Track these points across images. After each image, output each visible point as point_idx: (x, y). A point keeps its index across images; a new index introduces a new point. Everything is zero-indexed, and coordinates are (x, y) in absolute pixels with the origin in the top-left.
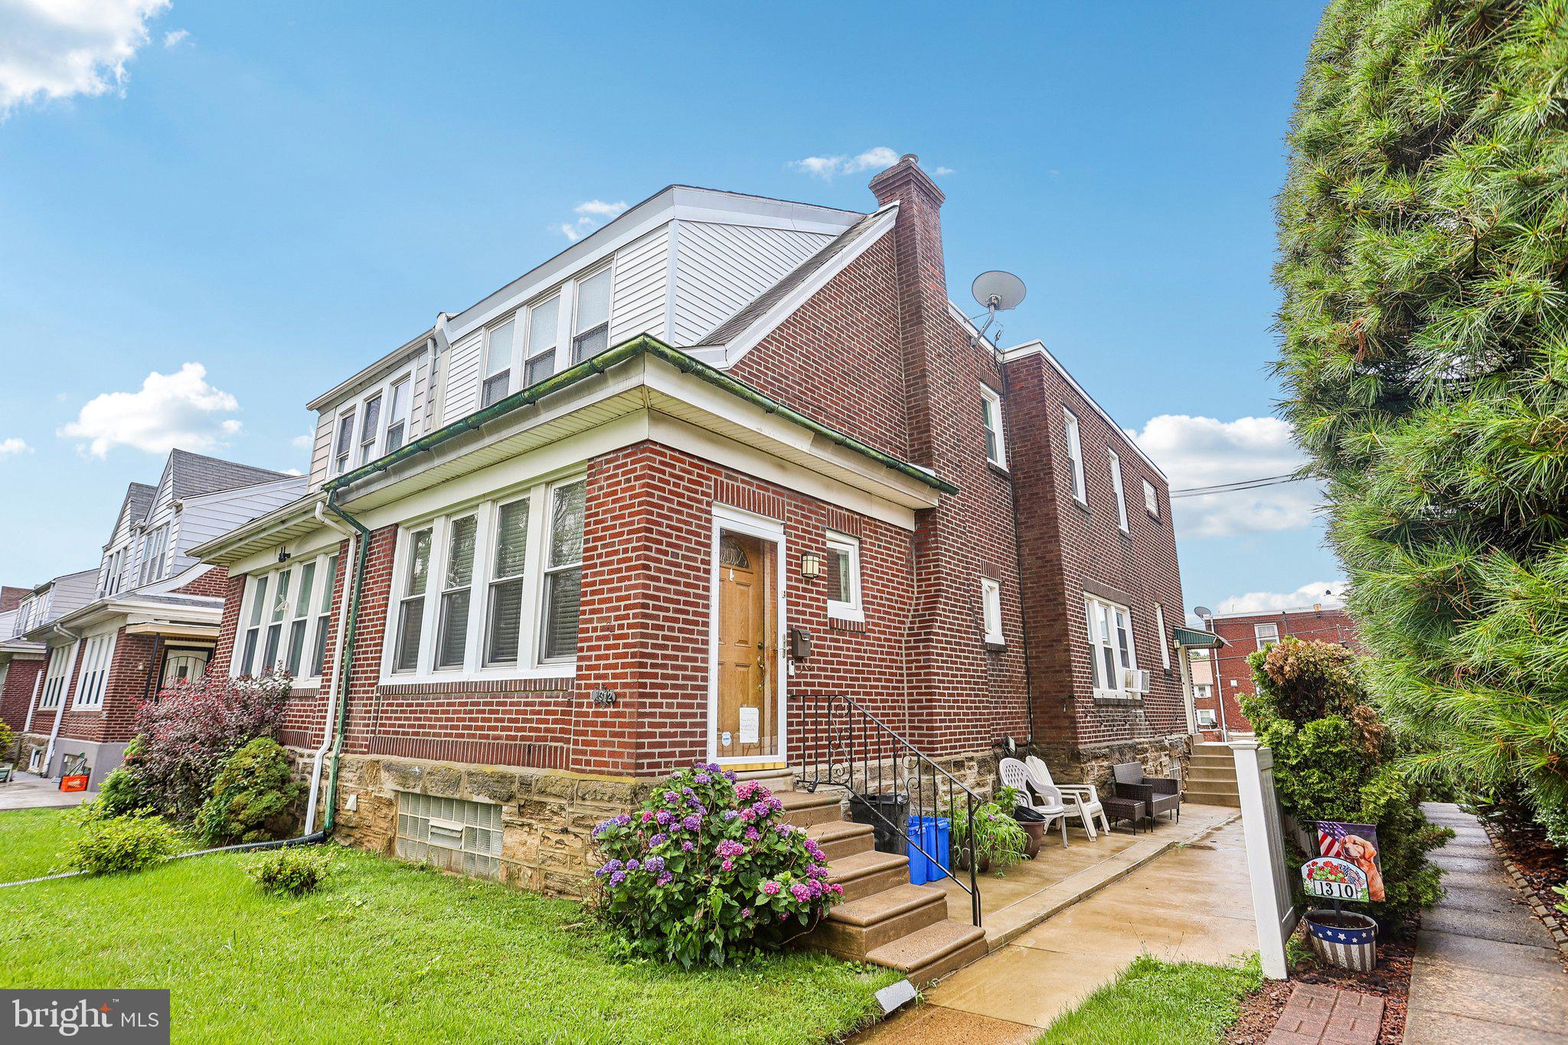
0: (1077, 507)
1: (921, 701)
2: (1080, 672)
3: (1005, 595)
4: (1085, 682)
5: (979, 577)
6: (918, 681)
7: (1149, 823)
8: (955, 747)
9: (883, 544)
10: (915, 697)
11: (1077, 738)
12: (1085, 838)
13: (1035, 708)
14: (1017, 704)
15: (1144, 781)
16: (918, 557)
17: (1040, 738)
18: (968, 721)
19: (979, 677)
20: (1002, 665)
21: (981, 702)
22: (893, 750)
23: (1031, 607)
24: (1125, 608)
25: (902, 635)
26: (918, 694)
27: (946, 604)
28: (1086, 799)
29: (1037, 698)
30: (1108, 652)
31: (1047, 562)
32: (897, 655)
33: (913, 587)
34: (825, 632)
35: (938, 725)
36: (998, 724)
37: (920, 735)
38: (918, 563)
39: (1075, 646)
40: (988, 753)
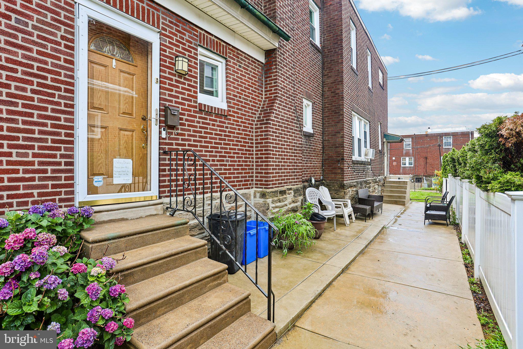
0: (352, 69)
1: (262, 158)
2: (347, 148)
3: (315, 109)
4: (349, 153)
5: (302, 97)
6: (261, 147)
7: (372, 215)
8: (281, 183)
9: (242, 65)
10: (259, 156)
11: (343, 178)
12: (344, 224)
13: (325, 164)
14: (317, 162)
15: (369, 196)
16: (266, 78)
17: (327, 178)
18: (290, 169)
19: (297, 147)
20: (311, 143)
21: (297, 160)
22: (221, 187)
23: (327, 116)
24: (368, 122)
25: (254, 121)
26: (261, 154)
27: (280, 104)
28: (346, 206)
29: (327, 159)
30: (359, 140)
31: (336, 94)
32: (250, 131)
33: (262, 95)
34: (195, 112)
35: (271, 171)
36: (307, 171)
37: (261, 177)
38: (266, 81)
39: (346, 135)
40: (300, 186)
